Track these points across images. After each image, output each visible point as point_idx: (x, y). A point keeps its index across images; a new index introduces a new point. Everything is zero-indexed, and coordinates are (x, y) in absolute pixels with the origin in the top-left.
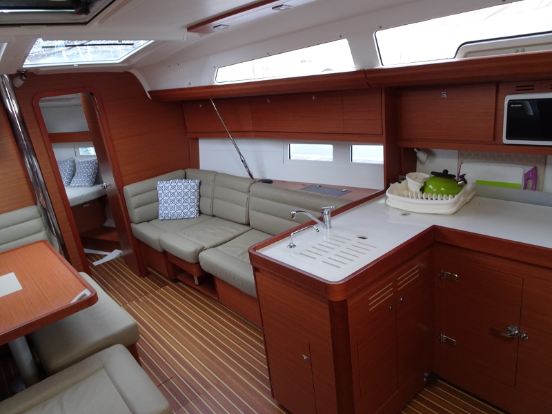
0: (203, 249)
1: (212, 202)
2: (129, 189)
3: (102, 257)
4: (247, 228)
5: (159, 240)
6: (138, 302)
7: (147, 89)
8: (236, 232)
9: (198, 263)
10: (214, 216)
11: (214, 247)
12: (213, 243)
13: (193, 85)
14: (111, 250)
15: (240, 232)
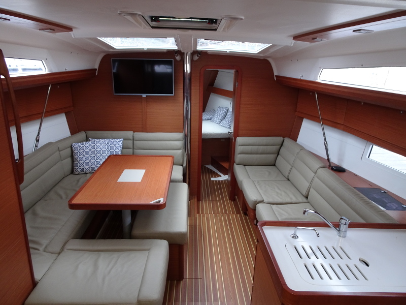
0: (261, 202)
1: (291, 169)
2: (240, 140)
3: (218, 176)
4: (305, 200)
5: (241, 182)
6: (216, 216)
7: (276, 74)
8: (294, 200)
9: (255, 210)
10: (289, 180)
11: (271, 204)
12: (271, 200)
13: (305, 78)
14: (225, 174)
15: (297, 201)
